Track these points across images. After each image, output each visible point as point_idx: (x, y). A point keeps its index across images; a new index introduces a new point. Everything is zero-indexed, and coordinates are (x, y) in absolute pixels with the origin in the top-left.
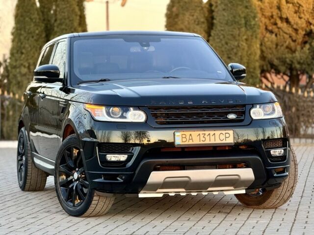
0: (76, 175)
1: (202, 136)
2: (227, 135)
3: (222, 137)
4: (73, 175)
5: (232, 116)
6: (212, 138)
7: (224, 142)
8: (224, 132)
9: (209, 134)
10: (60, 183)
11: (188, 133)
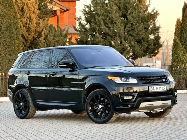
1: (157, 88)
4: (98, 106)
5: (164, 80)
7: (164, 90)
8: (163, 86)
11: (153, 87)
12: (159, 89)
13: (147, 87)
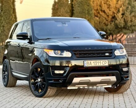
0: (39, 80)
1: (95, 63)
2: (106, 62)
3: (104, 63)
4: (38, 80)
5: (107, 54)
6: (99, 63)
7: (104, 65)
8: (104, 61)
9: (98, 62)
10: (32, 83)
11: (89, 62)
12: (97, 63)
13: (83, 61)
